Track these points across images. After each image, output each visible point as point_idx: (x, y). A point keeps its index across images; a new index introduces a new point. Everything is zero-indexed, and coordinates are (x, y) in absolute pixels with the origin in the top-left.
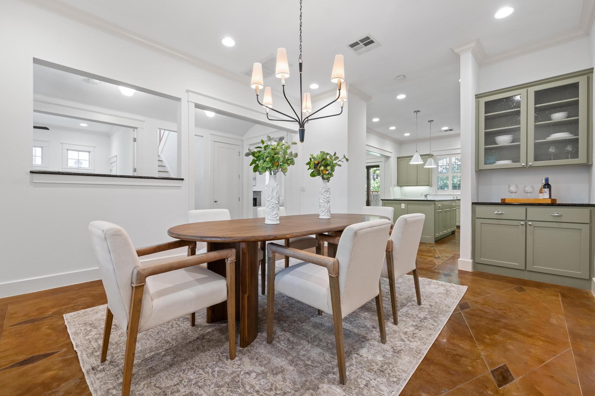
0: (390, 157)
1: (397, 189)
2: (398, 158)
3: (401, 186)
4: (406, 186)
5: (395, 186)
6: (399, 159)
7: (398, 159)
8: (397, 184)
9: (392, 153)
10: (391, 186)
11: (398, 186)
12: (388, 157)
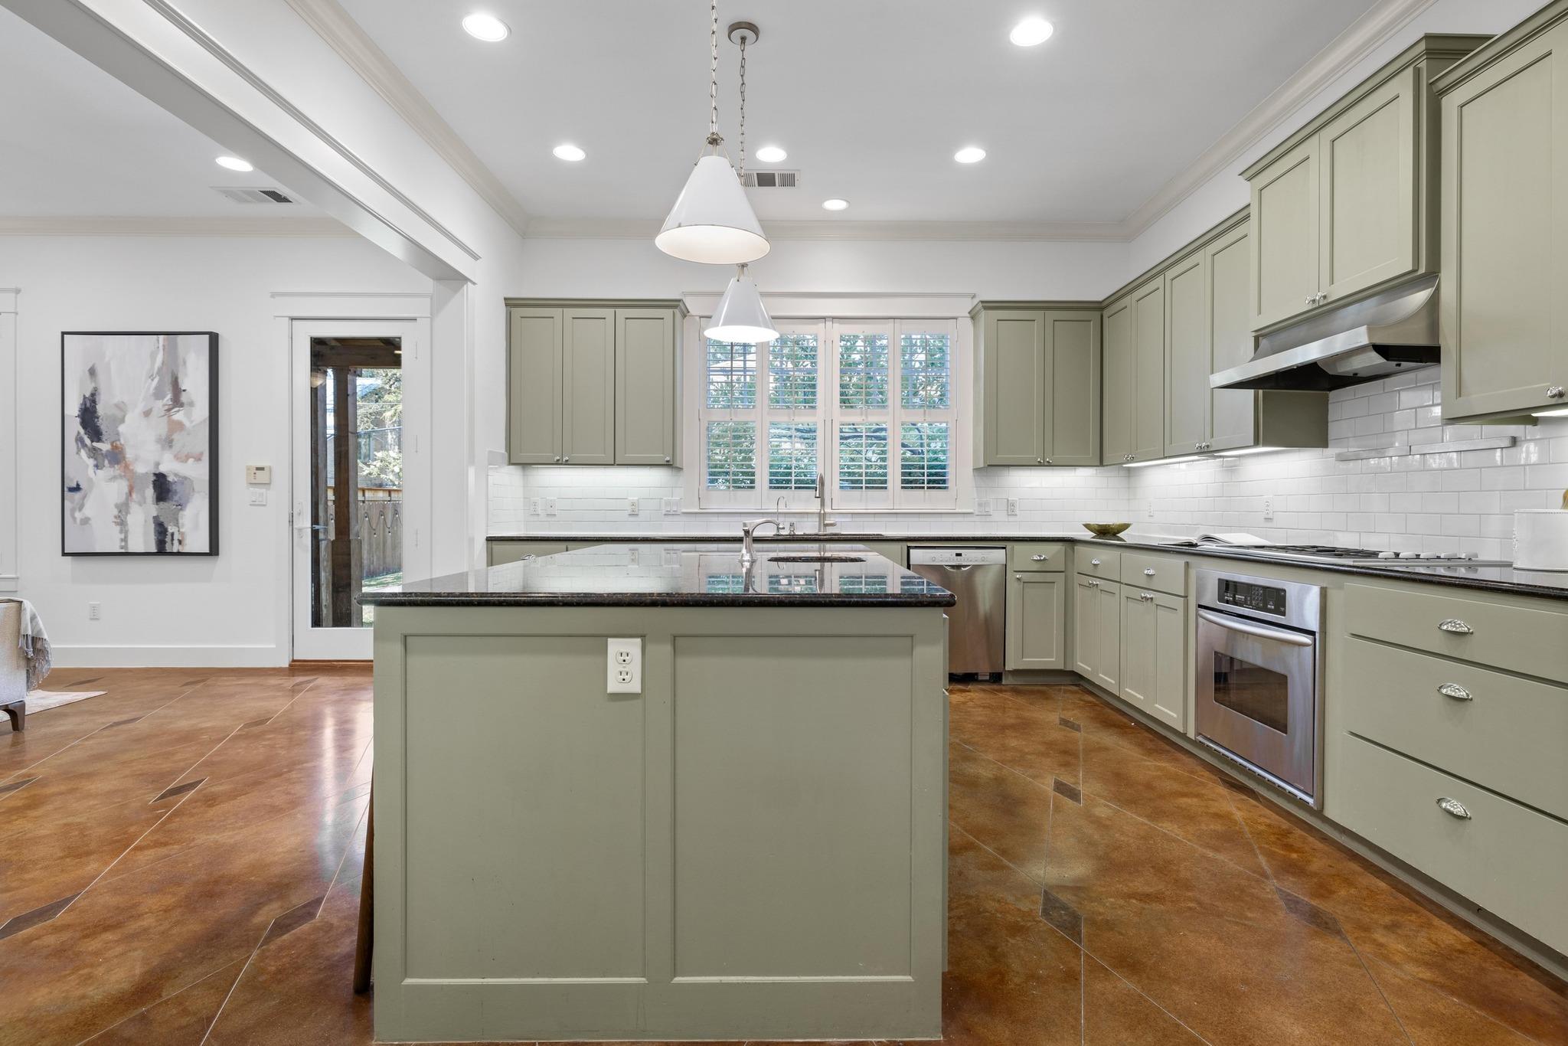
0: (466, 279)
1: (507, 478)
2: (511, 303)
3: (525, 465)
4: (558, 463)
5: (492, 460)
6: (518, 312)
7: (514, 310)
8: (503, 450)
9: (476, 257)
10: (472, 461)
11: (510, 463)
12: (450, 278)
